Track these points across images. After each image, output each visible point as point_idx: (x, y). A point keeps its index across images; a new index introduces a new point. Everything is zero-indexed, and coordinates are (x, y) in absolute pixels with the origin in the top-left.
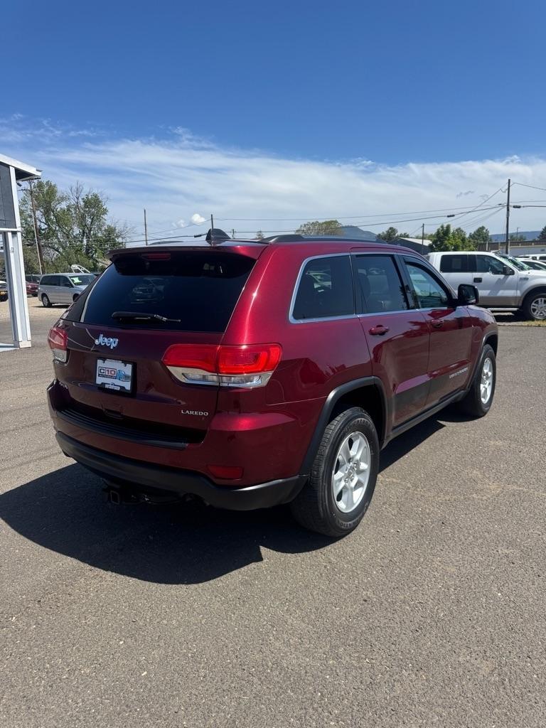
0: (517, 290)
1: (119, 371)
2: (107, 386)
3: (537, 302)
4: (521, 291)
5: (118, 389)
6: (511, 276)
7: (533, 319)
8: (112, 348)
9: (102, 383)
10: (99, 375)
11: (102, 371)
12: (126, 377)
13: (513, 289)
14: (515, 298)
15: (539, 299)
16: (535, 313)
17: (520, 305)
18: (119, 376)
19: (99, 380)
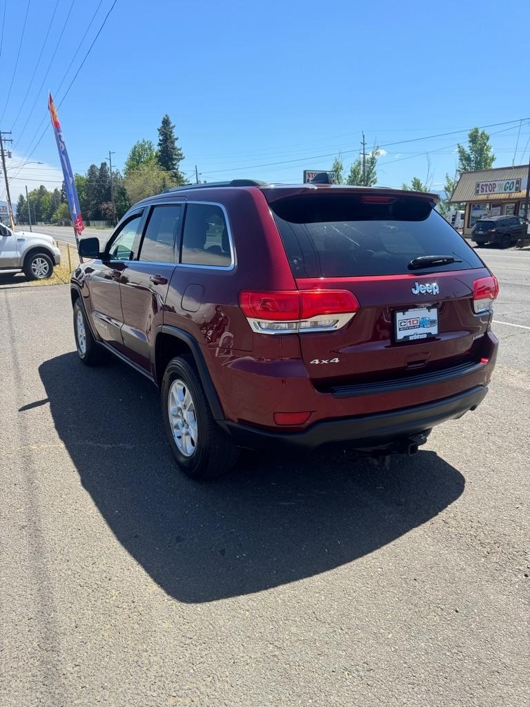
0: (16, 251)
1: (423, 318)
2: (411, 338)
3: (35, 262)
4: (20, 252)
5: (425, 336)
6: (8, 237)
7: (35, 279)
8: (435, 294)
9: (405, 337)
10: (400, 329)
11: (403, 324)
12: (432, 322)
13: (14, 250)
14: (16, 259)
15: (37, 259)
16: (36, 273)
17: (22, 265)
18: (422, 324)
19: (400, 335)
